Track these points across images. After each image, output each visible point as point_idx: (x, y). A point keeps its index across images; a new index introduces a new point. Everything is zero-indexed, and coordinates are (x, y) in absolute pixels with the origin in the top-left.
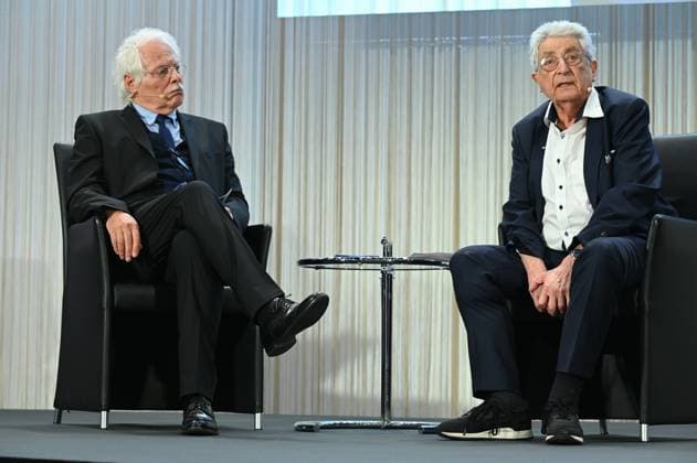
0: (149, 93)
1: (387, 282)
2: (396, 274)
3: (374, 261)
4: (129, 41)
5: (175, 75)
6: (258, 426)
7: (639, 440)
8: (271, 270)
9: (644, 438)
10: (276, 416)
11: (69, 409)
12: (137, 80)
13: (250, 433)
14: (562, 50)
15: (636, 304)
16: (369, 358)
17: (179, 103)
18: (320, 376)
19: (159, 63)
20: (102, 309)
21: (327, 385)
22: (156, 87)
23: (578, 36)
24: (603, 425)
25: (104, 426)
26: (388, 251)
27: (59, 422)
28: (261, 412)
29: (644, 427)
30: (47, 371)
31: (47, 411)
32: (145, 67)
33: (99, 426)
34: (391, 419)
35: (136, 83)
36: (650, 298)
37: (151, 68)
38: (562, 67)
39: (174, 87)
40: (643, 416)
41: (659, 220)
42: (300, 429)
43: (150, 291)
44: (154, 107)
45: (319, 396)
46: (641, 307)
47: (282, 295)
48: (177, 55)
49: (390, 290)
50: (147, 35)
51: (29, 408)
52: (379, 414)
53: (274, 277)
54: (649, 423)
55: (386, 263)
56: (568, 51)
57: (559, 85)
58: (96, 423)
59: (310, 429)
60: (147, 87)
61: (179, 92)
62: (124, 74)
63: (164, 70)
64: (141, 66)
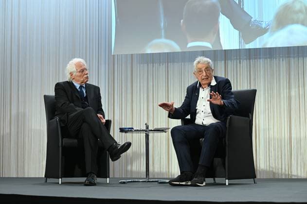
0: (78, 78)
1: (147, 137)
2: (150, 134)
3: (143, 131)
4: (70, 62)
5: (86, 72)
6: (108, 182)
7: (225, 184)
8: (111, 133)
9: (227, 184)
10: (114, 178)
11: (49, 178)
12: (74, 74)
13: (106, 184)
14: (204, 68)
15: (224, 142)
16: (142, 159)
17: (87, 81)
18: (127, 165)
19: (81, 68)
20: (59, 147)
21: (129, 168)
22: (80, 76)
23: (209, 63)
24: (214, 180)
25: (60, 183)
26: (147, 127)
27: (46, 181)
28: (109, 177)
29: (227, 180)
30: (42, 165)
31: (42, 178)
32: (77, 70)
33: (58, 183)
34: (149, 179)
35: (74, 75)
36: (228, 140)
37: (79, 70)
38: (204, 74)
39: (86, 76)
40: (227, 177)
41: (231, 117)
42: (121, 183)
43: (76, 141)
44: (79, 82)
45: (127, 171)
46: (225, 143)
47: (116, 143)
48: (86, 66)
49: (148, 139)
50: (76, 60)
51: (37, 177)
52: (145, 177)
53: (112, 136)
54: (229, 179)
55: (147, 131)
56: (206, 68)
57: (203, 79)
58: (57, 182)
59: (124, 183)
60: (77, 76)
61: (87, 78)
62: (70, 72)
63: (82, 71)
64: (75, 70)
